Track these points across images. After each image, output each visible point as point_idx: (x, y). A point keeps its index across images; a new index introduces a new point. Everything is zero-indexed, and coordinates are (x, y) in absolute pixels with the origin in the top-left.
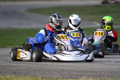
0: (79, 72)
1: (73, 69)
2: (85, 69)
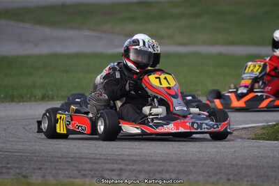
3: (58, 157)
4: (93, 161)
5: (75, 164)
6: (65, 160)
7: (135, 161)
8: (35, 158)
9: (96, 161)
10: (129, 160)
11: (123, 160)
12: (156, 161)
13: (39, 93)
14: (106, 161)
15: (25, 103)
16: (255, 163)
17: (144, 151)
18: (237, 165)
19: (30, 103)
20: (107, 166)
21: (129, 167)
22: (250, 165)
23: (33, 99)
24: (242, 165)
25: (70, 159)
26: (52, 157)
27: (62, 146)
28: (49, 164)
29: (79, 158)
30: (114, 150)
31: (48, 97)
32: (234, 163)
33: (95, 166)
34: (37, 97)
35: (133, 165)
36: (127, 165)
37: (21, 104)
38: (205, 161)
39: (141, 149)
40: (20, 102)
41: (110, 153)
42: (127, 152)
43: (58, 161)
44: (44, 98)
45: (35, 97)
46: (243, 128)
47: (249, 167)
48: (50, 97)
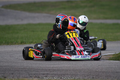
0: (46, 71)
1: (41, 67)
2: (52, 68)
3: (22, 69)
4: (36, 70)
5: (28, 72)
6: (24, 70)
7: (55, 70)
8: (12, 69)
9: (38, 70)
10: (52, 70)
11: (50, 70)
12: (63, 70)
13: (19, 41)
14: (42, 70)
15: (13, 45)
16: (106, 70)
17: (59, 66)
18: (98, 71)
19: (15, 45)
20: (42, 72)
21: (51, 73)
22: (104, 71)
23: (17, 43)
24: (100, 72)
25: (26, 70)
26: (19, 69)
27: (25, 64)
28: (17, 72)
29: (31, 69)
30: (47, 65)
31: (24, 42)
32: (97, 70)
33: (37, 73)
34: (19, 43)
35: (53, 72)
36: (50, 72)
37: (12, 45)
38: (85, 70)
39: (59, 65)
40: (11, 45)
41: (45, 67)
42: (52, 66)
43: (21, 71)
44: (22, 43)
45: (18, 43)
46: (105, 55)
47: (103, 72)
48: (25, 42)
